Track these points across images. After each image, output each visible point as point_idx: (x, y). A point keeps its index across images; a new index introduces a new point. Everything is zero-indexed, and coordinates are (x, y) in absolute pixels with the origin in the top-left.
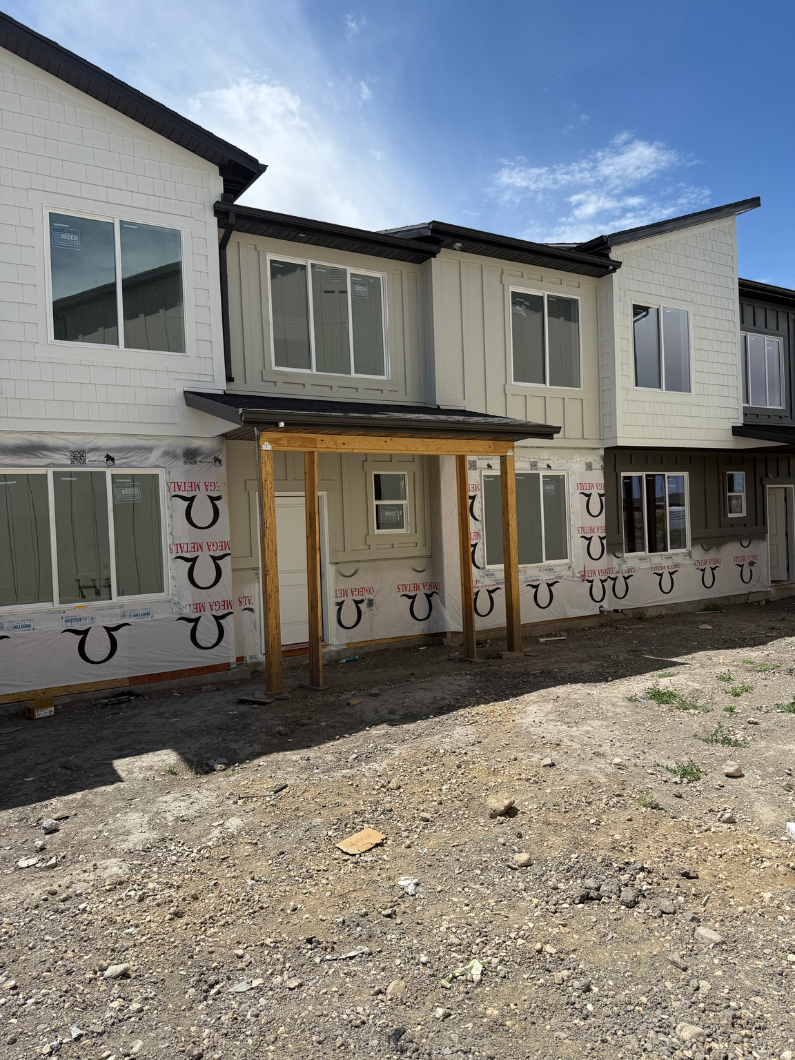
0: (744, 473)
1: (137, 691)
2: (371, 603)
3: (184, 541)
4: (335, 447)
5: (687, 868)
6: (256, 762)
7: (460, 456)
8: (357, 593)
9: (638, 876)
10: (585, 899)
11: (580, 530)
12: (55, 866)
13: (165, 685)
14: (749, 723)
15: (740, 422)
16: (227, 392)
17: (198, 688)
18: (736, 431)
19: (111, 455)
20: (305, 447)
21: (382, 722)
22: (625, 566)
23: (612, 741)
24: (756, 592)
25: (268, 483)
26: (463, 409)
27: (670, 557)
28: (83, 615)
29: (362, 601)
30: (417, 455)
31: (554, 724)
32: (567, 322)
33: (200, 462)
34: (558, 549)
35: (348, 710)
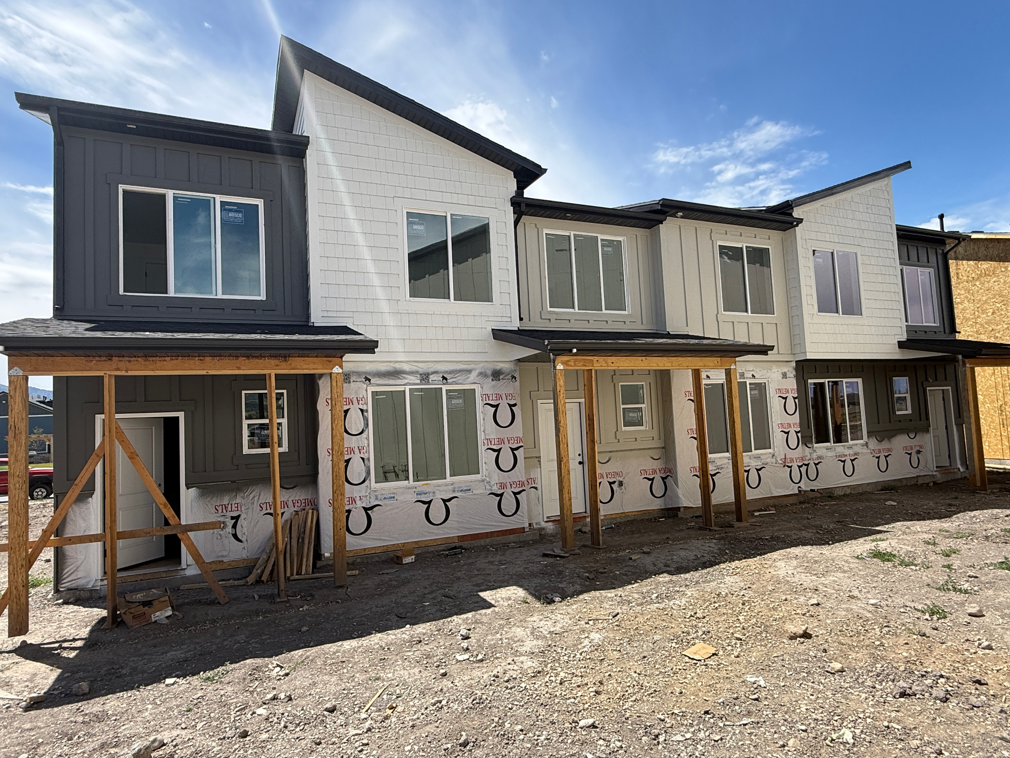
0: (907, 378)
1: (465, 546)
2: (621, 484)
3: (492, 437)
4: (606, 365)
5: (978, 677)
6: (581, 597)
7: (695, 370)
8: (610, 476)
9: (939, 681)
10: (903, 695)
11: (780, 426)
12: (482, 661)
13: (482, 542)
14: (969, 576)
15: (904, 338)
16: (520, 328)
17: (506, 546)
18: (901, 345)
19: (445, 376)
20: (586, 366)
21: (662, 573)
22: (815, 454)
23: (858, 588)
24: (924, 476)
25: (562, 392)
26: (687, 333)
27: (850, 447)
28: (428, 490)
29: (614, 482)
30: (652, 370)
31: (805, 575)
32: (761, 267)
33: (502, 379)
34: (764, 442)
35: (631, 563)
